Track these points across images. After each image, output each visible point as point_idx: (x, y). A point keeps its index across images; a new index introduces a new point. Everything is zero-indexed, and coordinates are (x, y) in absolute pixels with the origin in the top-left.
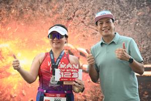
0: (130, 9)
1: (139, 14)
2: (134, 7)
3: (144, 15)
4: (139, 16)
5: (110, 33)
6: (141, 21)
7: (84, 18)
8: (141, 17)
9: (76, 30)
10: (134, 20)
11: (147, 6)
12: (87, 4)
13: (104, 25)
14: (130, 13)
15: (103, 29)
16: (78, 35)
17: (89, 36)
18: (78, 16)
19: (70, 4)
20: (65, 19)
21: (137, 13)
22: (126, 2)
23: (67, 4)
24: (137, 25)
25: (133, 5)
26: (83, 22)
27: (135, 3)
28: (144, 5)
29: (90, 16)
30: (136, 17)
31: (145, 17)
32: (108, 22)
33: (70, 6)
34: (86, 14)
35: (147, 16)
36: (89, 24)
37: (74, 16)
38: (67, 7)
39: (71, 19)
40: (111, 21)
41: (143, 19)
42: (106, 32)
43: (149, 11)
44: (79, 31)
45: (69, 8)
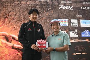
0: (41, 12)
1: (47, 15)
2: (44, 11)
3: (50, 15)
4: (47, 16)
5: (58, 30)
6: (48, 19)
7: (15, 17)
8: (48, 16)
9: (10, 24)
10: (44, 18)
11: (51, 10)
12: (16, 9)
13: (55, 26)
14: (42, 14)
15: (54, 28)
16: (11, 27)
17: (18, 27)
18: (11, 16)
19: (6, 8)
20: (3, 18)
21: (46, 14)
22: (39, 7)
23: (5, 9)
24: (46, 21)
25: (44, 9)
26: (14, 19)
27: (45, 8)
28: (50, 9)
29: (18, 16)
30: (45, 17)
31: (50, 16)
32: (57, 25)
33: (6, 9)
34: (15, 15)
35: (52, 16)
36: (17, 20)
37: (8, 16)
38: (4, 10)
39: (6, 17)
40: (58, 24)
41: (49, 17)
42: (56, 29)
43: (52, 13)
44: (11, 25)
45: (6, 11)
